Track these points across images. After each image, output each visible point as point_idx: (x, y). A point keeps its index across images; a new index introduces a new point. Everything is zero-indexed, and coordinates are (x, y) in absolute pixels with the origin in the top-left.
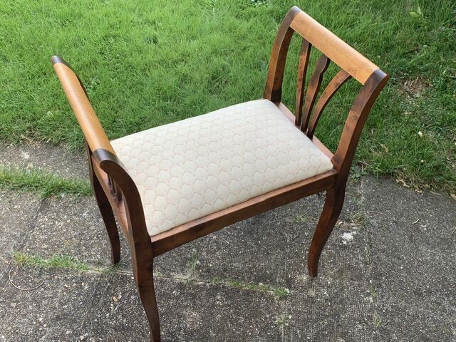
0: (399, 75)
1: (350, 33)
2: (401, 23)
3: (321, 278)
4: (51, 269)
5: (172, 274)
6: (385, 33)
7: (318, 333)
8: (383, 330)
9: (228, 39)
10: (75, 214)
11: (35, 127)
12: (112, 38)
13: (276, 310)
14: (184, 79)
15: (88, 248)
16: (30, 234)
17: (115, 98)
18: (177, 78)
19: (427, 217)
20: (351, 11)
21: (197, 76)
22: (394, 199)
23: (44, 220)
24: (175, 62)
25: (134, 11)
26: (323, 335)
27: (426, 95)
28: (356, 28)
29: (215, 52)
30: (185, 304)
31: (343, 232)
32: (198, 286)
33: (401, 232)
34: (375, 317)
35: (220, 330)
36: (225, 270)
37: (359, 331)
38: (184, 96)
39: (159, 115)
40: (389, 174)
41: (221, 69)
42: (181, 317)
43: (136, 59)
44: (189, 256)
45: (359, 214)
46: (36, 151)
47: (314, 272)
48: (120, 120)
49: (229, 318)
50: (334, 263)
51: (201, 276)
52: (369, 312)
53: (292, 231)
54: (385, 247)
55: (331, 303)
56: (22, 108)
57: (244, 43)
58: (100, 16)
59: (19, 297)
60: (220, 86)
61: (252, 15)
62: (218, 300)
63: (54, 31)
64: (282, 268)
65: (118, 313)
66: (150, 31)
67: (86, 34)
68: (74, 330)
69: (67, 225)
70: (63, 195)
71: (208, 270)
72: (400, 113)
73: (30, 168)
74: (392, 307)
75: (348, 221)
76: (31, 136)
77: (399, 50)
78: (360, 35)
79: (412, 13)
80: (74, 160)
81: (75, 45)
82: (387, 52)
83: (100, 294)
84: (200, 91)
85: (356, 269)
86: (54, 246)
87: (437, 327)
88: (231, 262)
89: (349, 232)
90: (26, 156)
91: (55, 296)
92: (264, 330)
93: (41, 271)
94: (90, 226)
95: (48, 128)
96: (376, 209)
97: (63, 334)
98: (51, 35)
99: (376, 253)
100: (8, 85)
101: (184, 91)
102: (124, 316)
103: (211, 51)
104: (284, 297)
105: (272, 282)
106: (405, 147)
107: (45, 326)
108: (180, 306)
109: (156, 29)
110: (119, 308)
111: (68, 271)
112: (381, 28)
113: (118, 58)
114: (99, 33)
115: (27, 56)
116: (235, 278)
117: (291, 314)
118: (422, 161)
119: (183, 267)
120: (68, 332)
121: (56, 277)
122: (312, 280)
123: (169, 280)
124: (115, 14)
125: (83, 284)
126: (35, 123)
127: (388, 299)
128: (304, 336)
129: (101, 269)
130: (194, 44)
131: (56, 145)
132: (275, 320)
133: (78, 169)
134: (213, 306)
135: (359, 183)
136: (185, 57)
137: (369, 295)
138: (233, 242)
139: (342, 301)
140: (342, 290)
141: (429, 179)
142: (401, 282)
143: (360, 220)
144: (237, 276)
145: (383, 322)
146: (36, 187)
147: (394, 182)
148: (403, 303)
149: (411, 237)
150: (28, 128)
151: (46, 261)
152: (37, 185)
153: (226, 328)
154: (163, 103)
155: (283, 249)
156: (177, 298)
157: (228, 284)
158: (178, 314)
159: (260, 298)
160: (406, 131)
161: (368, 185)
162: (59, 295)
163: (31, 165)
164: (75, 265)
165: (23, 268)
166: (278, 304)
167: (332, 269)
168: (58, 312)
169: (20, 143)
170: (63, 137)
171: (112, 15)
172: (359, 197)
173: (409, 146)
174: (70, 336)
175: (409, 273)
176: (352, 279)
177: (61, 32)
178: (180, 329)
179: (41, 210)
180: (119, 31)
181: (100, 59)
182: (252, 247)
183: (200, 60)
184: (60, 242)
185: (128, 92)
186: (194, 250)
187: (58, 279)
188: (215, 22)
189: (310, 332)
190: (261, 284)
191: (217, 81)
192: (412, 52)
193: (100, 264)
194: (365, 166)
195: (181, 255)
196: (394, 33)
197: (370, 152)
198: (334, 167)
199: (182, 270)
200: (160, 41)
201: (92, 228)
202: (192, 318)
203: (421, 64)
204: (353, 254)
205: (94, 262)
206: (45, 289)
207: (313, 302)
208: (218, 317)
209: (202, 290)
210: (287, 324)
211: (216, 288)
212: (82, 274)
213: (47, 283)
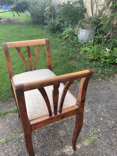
3: (86, 106)
4: (6, 142)
7: (95, 119)
8: (108, 111)
10: (4, 122)
19: (96, 85)
30: (57, 130)
33: (94, 90)
34: (104, 109)
35: (71, 132)
37: (103, 114)
42: (58, 134)
49: (71, 127)
52: (102, 109)
54: (93, 94)
55: (92, 111)
62: (65, 124)
65: (39, 143)
74: (105, 106)
79: (64, 47)
85: (91, 101)
86: (3, 134)
99: (93, 96)
102: (41, 143)
110: (38, 141)
111: (13, 139)
117: (85, 118)
121: (9, 143)
125: (21, 141)
127: (103, 104)
128: (93, 122)
134: (65, 126)
137: (98, 105)
139: (94, 110)
140: (92, 107)
151: (3, 140)
157: (65, 119)
162: (14, 148)
164: (14, 136)
178: (60, 137)
184: (4, 132)
187: (11, 143)
201: (13, 123)
203: (72, 57)
204: (88, 98)
205: (20, 132)
206: (8, 149)
207: (88, 113)
208: (68, 129)
209: (59, 124)
210: (87, 121)
211: (63, 122)
212: (18, 138)
213: (7, 147)
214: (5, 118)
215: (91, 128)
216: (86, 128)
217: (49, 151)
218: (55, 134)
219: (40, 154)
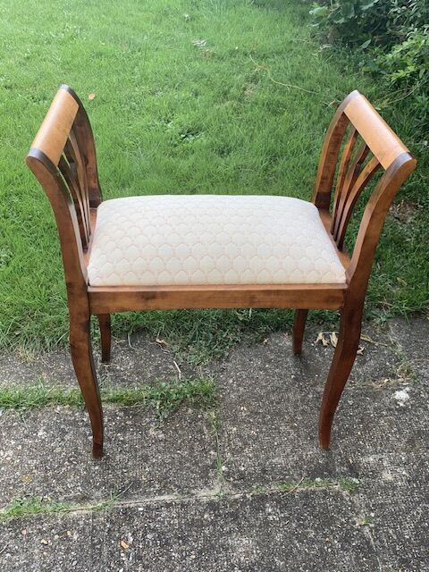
3: (390, 455)
4: (13, 522)
5: (193, 491)
7: (416, 527)
10: (26, 436)
13: (351, 511)
15: (61, 480)
30: (226, 529)
31: (394, 391)
32: (236, 500)
35: (288, 555)
36: (264, 471)
40: (418, 313)
42: (228, 549)
44: (209, 463)
45: (404, 365)
49: (294, 534)
50: (400, 432)
51: (235, 485)
55: (417, 484)
62: (269, 514)
64: (337, 452)
65: (137, 564)
69: (18, 454)
71: (242, 476)
72: (402, 240)
75: (393, 376)
83: (100, 542)
85: (427, 434)
86: (8, 487)
88: (268, 458)
89: (401, 389)
91: (32, 561)
92: (346, 540)
94: (53, 449)
96: (420, 357)
104: (355, 490)
105: (332, 474)
108: (222, 534)
110: (135, 557)
111: (40, 519)
116: (282, 479)
117: (372, 510)
119: (205, 479)
121: (24, 532)
123: (192, 500)
125: (69, 533)
128: (400, 535)
129: (89, 506)
132: (354, 523)
133: (11, 373)
134: (267, 523)
135: (388, 329)
138: (261, 432)
140: (422, 464)
143: (408, 372)
144: (283, 476)
147: (426, 320)
153: (294, 551)
156: (213, 523)
157: (275, 488)
158: (222, 546)
159: (324, 498)
161: (399, 330)
162: (36, 557)
164: (49, 508)
166: (350, 501)
167: (399, 440)
172: (394, 345)
178: (233, 566)
182: (289, 434)
184: (16, 479)
186: (212, 453)
187: (28, 534)
189: (405, 529)
190: (318, 480)
193: (85, 499)
194: (386, 307)
195: (196, 463)
197: (388, 289)
199: (206, 483)
202: (243, 547)
204: (417, 416)
205: (75, 498)
206: (13, 554)
207: (394, 488)
208: (279, 537)
209: (243, 504)
210: (372, 525)
211: (263, 499)
212: (62, 519)
213: (11, 543)
215: (384, 562)
216: (357, 558)
218: (213, 547)
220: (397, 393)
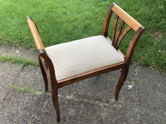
0: (153, 29)
1: (136, 14)
2: (155, 11)
3: (119, 101)
4: (24, 91)
5: (66, 96)
6: (149, 14)
7: (117, 120)
8: (140, 121)
9: (91, 14)
10: (33, 73)
11: (21, 42)
12: (50, 12)
13: (102, 111)
14: (75, 27)
15: (37, 85)
16: (17, 79)
17: (50, 33)
18: (72, 27)
19: (160, 81)
20: (137, 5)
21: (79, 27)
22: (148, 74)
23: (22, 74)
24: (72, 22)
25: (59, 3)
26: (119, 121)
27: (163, 37)
28: (139, 12)
29: (87, 18)
30: (70, 107)
31: (128, 85)
32: (75, 101)
33: (150, 86)
34: (138, 116)
35: (81, 117)
36: (85, 96)
37: (132, 120)
38: (74, 33)
39: (65, 40)
40: (147, 65)
41: (88, 25)
42: (68, 111)
43: (58, 20)
44: (72, 90)
45: (135, 79)
46: (21, 50)
47: (117, 98)
48: (51, 41)
49: (85, 112)
50: (125, 96)
51: (76, 97)
52: (136, 114)
53: (110, 83)
54: (144, 91)
55: (122, 110)
56: (17, 35)
57: (97, 16)
58: (46, 4)
59: (12, 100)
60: (88, 30)
61: (101, 6)
62: (81, 106)
63: (30, 9)
64: (105, 96)
65: (46, 108)
66: (64, 10)
67: (41, 10)
68: (30, 113)
69: (30, 77)
70: (30, 66)
71: (79, 95)
72: (153, 43)
73: (19, 56)
74: (145, 113)
75: (131, 81)
76: (20, 45)
77: (154, 20)
78: (140, 14)
79: (160, 7)
80: (34, 54)
81: (37, 14)
82: (149, 21)
83: (40, 101)
84: (80, 32)
85: (132, 98)
86: (25, 84)
87: (161, 121)
88: (87, 93)
89: (131, 85)
90: (18, 52)
91: (24, 101)
92: (97, 118)
93: (20, 92)
94: (38, 77)
95: (26, 43)
96: (141, 77)
97: (26, 114)
98: (29, 10)
99: (140, 93)
100: (13, 27)
101: (74, 32)
102: (48, 109)
103: (85, 18)
104: (105, 107)
105: (101, 101)
106: (154, 55)
107: (20, 111)
108: (68, 107)
109: (66, 10)
111: (29, 92)
112: (148, 12)
113: (52, 19)
114: (46, 10)
115: (20, 17)
116: (88, 99)
117: (107, 113)
118: (160, 61)
119: (70, 94)
120: (28, 114)
122: (116, 101)
123: (65, 98)
124: (52, 4)
125: (34, 97)
126: (22, 40)
127: (143, 110)
128: (111, 121)
129: (41, 92)
130: (79, 15)
131: (29, 48)
132: (101, 114)
133: (36, 57)
134: (80, 108)
135: (136, 68)
136: (75, 20)
137: (136, 108)
138: (88, 86)
139: (126, 109)
140: (126, 105)
141: (162, 68)
142: (149, 104)
143: (135, 81)
144: (89, 98)
145: (141, 118)
146: (21, 63)
147: (149, 68)
148: (149, 112)
149: (154, 88)
150: (19, 42)
151: (22, 88)
152: (21, 62)
153: (83, 116)
154: (67, 36)
155: (106, 90)
156: (67, 104)
157: (85, 101)
158: (67, 110)
159: (96, 106)
160: (155, 50)
161: (139, 69)
162: (26, 100)
163: (19, 55)
164: (32, 91)
165: (14, 90)
166: (103, 109)
167: (123, 98)
168: (25, 107)
169: (16, 47)
170: (31, 46)
171: (51, 4)
172: (135, 73)
173: (155, 55)
174: (29, 115)
175: (152, 101)
176: (130, 102)
177: (33, 9)
178: (67, 115)
179: (22, 71)
180: (53, 10)
181: (45, 19)
182: (95, 88)
183: (81, 21)
184: (27, 82)
185: (55, 31)
186: (74, 88)
187: (26, 95)
188: (87, 8)
189: (114, 120)
190: (97, 101)
191: (87, 29)
192: (159, 21)
193: (41, 91)
194: (138, 62)
195: (69, 89)
196: (153, 14)
197: (140, 56)
198: (125, 61)
199: (69, 95)
200: (67, 13)
202: (72, 112)
203: (162, 26)
204: (132, 93)
205: (39, 90)
206: (21, 98)
207: (116, 109)
208: (81, 112)
210: (106, 116)
211: (81, 102)
212: (34, 94)
213: (22, 96)
214: (37, 70)
217: (49, 120)
218: (65, 110)
219: (41, 118)
220: (129, 86)
